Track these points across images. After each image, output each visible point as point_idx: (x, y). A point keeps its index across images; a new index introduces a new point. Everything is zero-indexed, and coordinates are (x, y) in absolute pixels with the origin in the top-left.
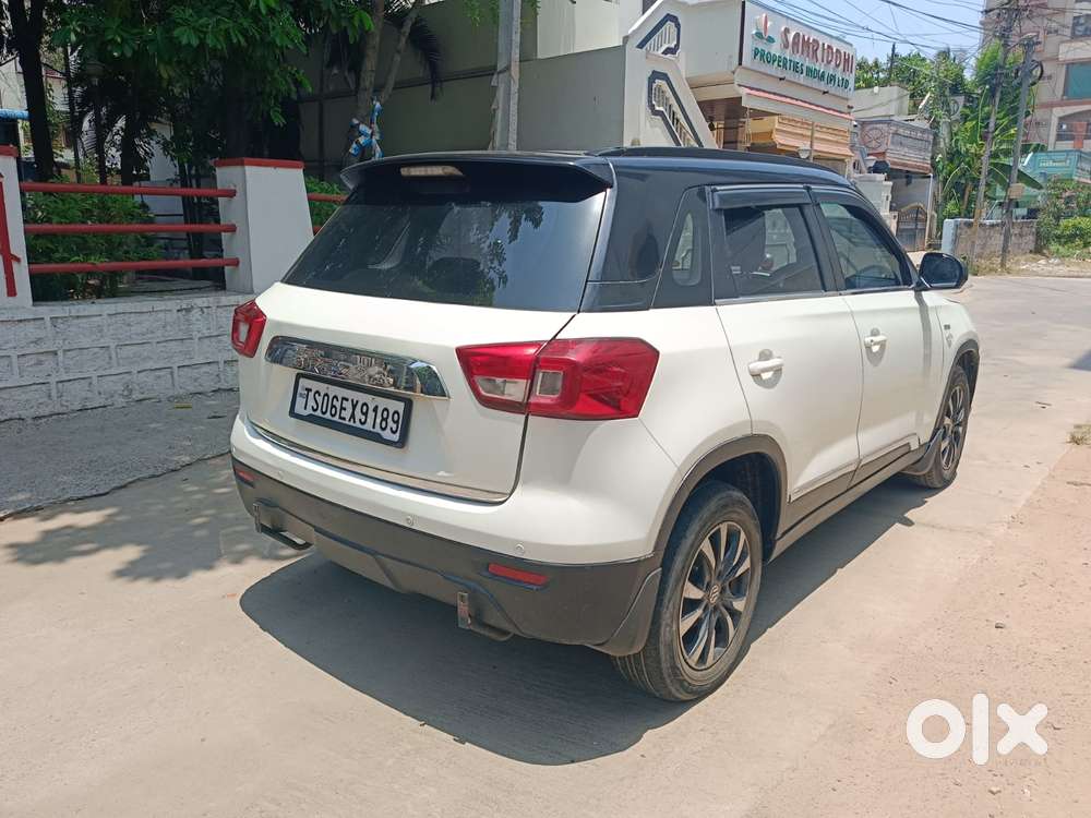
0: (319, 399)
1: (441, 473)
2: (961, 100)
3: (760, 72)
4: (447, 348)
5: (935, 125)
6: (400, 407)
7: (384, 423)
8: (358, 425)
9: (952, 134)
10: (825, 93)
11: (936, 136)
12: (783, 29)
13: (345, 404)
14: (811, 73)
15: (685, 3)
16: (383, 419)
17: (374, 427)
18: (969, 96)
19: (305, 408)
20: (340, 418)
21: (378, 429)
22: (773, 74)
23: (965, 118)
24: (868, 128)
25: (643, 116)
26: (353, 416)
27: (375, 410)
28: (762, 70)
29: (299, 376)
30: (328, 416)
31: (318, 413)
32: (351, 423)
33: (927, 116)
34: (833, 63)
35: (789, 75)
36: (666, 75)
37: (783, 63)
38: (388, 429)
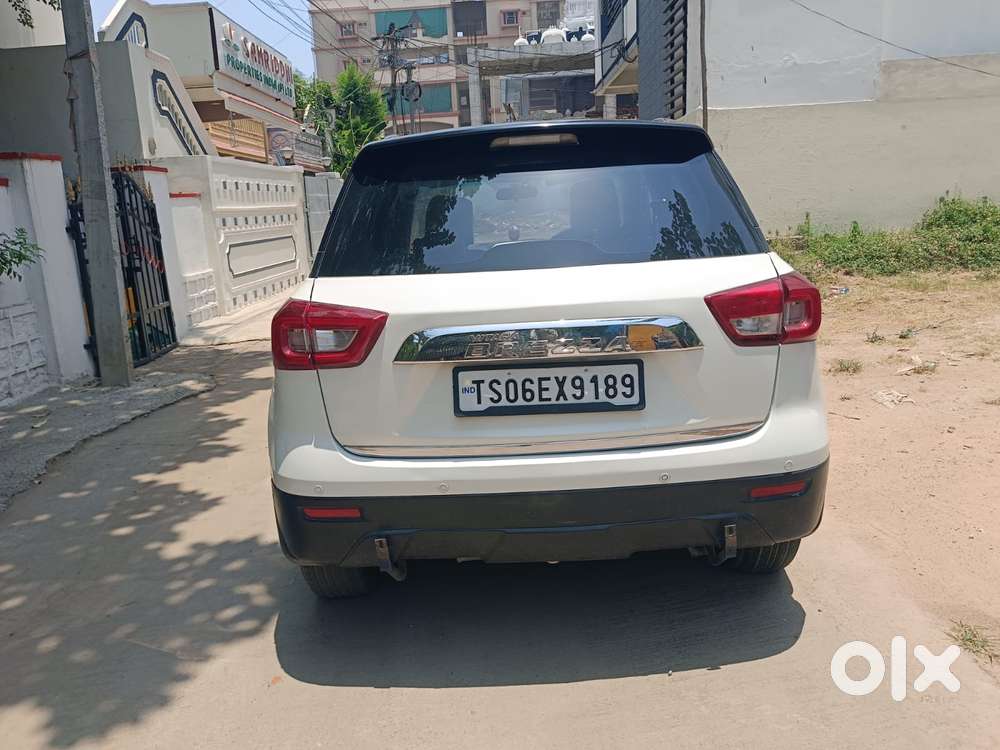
0: (501, 389)
1: (692, 421)
2: (333, 112)
3: (231, 78)
4: (693, 300)
5: (321, 133)
6: (633, 370)
7: (611, 392)
8: (571, 400)
9: (335, 141)
10: (277, 100)
11: (323, 142)
12: (242, 38)
13: (545, 384)
14: (268, 81)
15: (147, 4)
16: (608, 387)
17: (597, 398)
18: (337, 108)
19: (479, 402)
20: (541, 399)
21: (603, 398)
22: (242, 80)
23: (339, 127)
24: (274, 134)
25: (152, 114)
26: (561, 393)
27: (594, 380)
28: (234, 76)
29: (456, 371)
30: (520, 402)
31: (504, 402)
32: (562, 401)
33: (313, 125)
34: (280, 74)
35: (253, 81)
36: (164, 75)
37: (249, 71)
38: (620, 395)
